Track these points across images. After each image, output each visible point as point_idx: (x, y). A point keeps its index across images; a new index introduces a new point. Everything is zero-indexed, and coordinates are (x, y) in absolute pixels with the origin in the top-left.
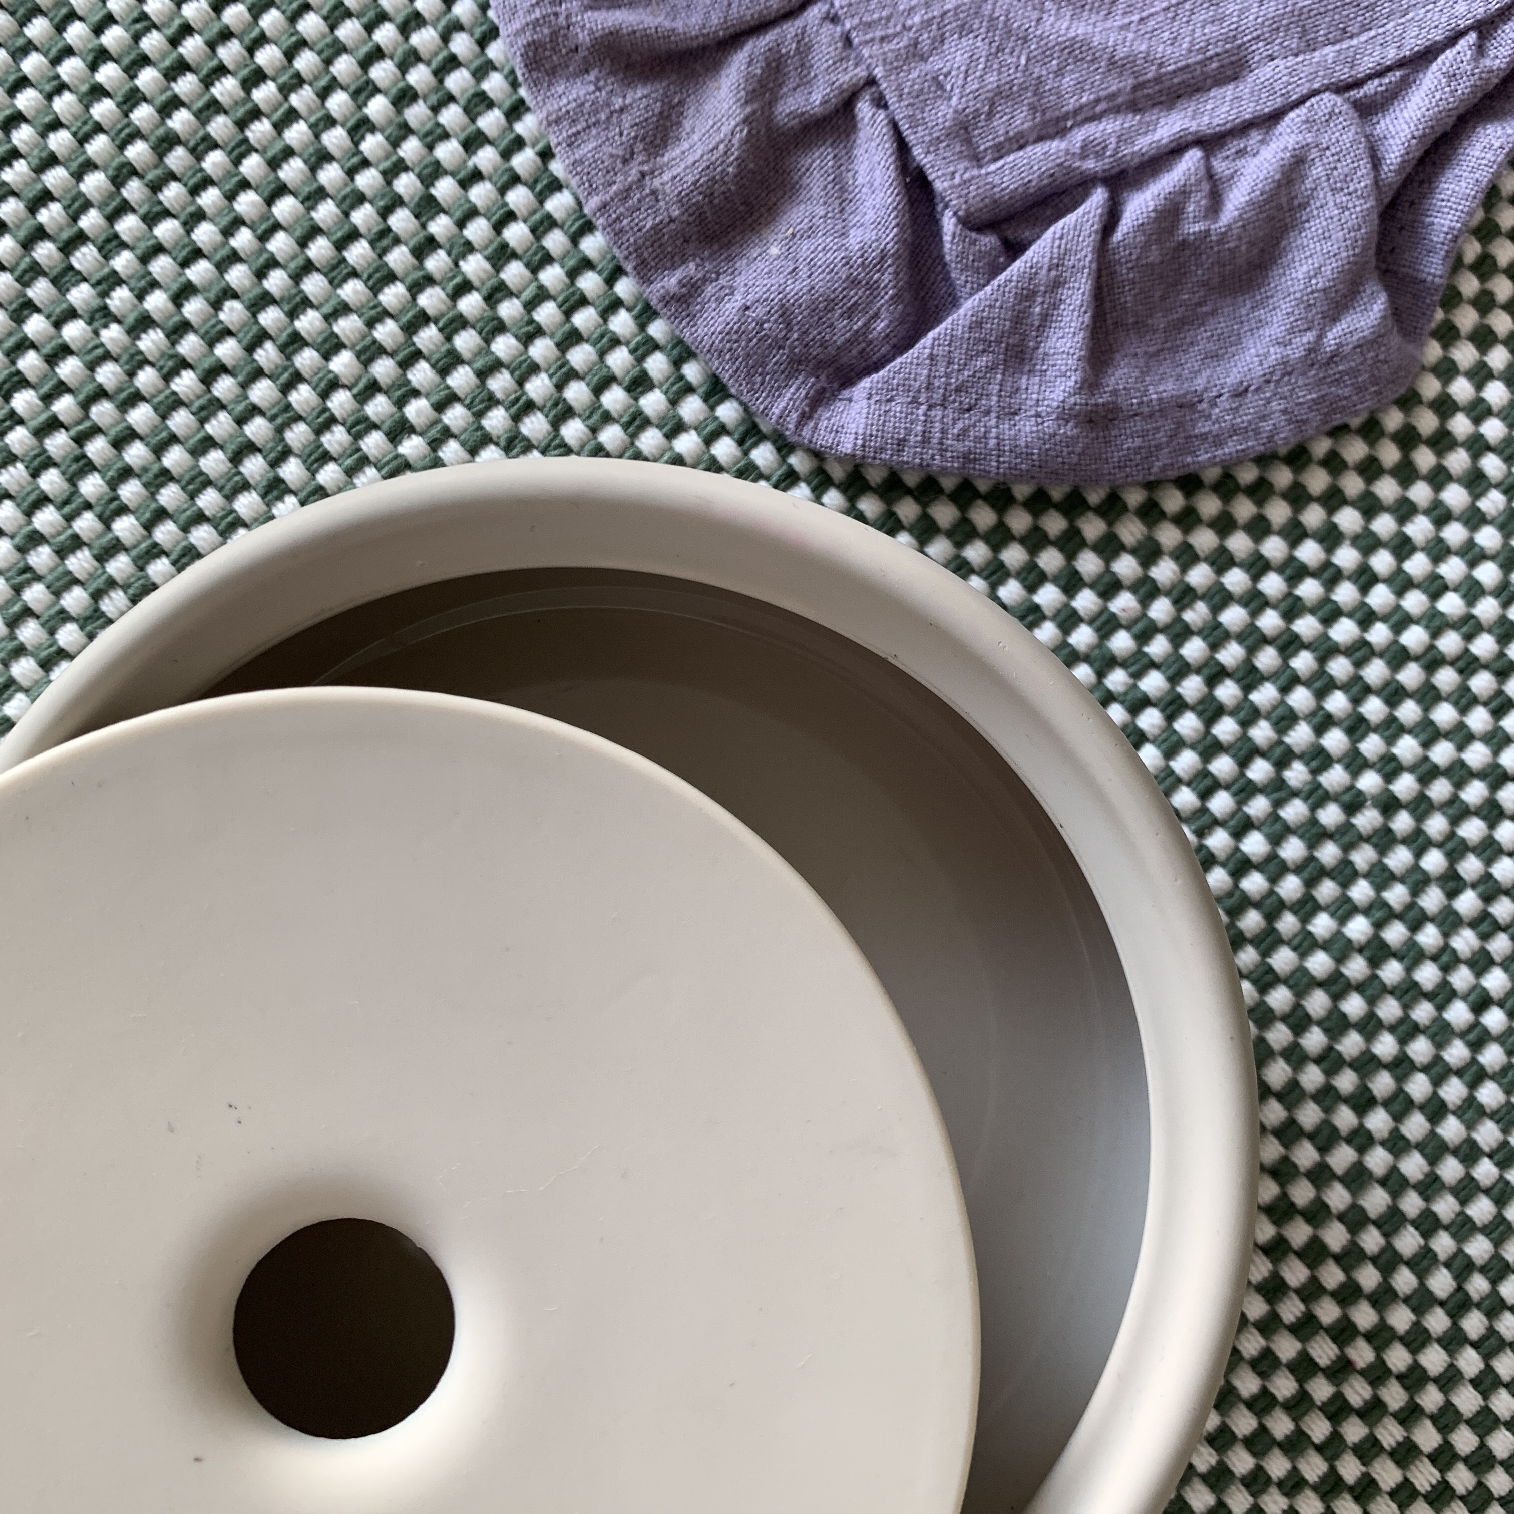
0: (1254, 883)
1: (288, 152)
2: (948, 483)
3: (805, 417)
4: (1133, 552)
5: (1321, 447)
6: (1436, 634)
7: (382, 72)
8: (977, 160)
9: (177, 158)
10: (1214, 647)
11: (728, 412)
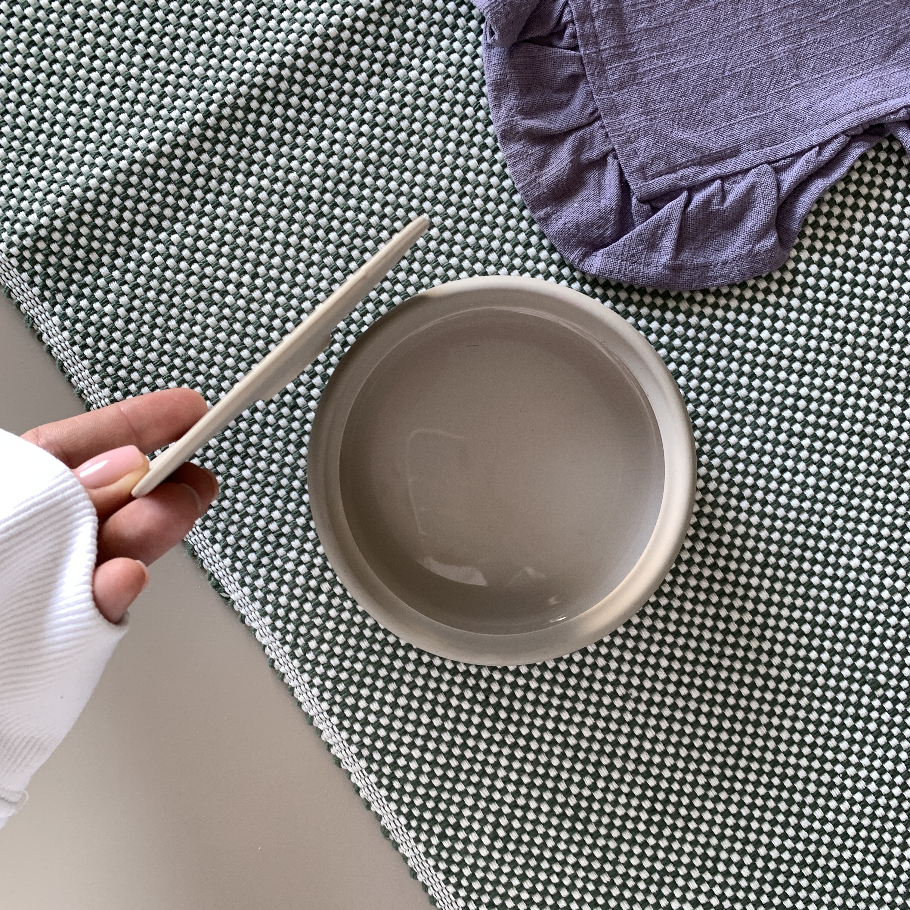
0: (712, 424)
1: (421, 159)
2: (625, 286)
3: (581, 261)
4: (684, 313)
5: (751, 283)
6: (782, 348)
7: (453, 134)
8: (646, 179)
9: (385, 159)
10: (707, 346)
11: (555, 256)
